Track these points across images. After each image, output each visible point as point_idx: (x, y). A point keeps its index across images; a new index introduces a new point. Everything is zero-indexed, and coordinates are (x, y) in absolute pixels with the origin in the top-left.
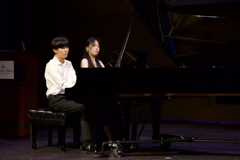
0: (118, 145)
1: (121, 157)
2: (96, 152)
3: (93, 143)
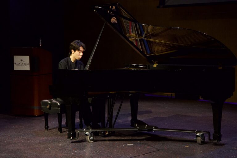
0: (90, 133)
1: (93, 142)
3: (69, 131)
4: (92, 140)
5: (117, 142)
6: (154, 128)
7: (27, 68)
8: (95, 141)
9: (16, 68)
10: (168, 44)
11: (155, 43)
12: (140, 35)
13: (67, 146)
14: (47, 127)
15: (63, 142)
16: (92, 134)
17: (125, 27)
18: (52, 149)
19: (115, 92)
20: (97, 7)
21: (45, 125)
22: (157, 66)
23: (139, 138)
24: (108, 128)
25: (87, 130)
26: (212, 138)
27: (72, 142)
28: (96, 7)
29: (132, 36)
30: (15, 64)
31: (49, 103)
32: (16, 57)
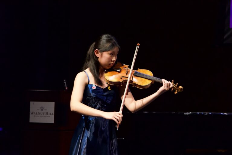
9: (33, 119)
30: (32, 113)
32: (33, 104)
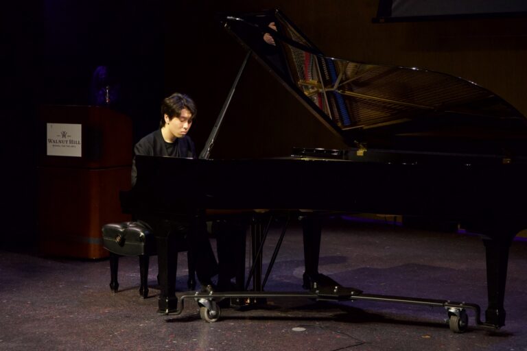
0: (210, 302)
1: (216, 321)
2: (167, 311)
3: (163, 296)
4: (214, 317)
5: (269, 323)
6: (352, 293)
7: (77, 152)
8: (220, 319)
9: (52, 151)
10: (390, 104)
11: (361, 100)
12: (328, 83)
13: (155, 328)
14: (115, 286)
15: (148, 320)
16: (214, 303)
17: (296, 63)
18: (121, 335)
19: (267, 210)
20: (232, 17)
21: (110, 279)
22: (364, 153)
23: (321, 316)
24: (251, 290)
25: (204, 293)
26: (483, 319)
27: (169, 321)
28: (228, 17)
29: (310, 84)
30: (50, 141)
31: (120, 232)
32: (51, 126)
